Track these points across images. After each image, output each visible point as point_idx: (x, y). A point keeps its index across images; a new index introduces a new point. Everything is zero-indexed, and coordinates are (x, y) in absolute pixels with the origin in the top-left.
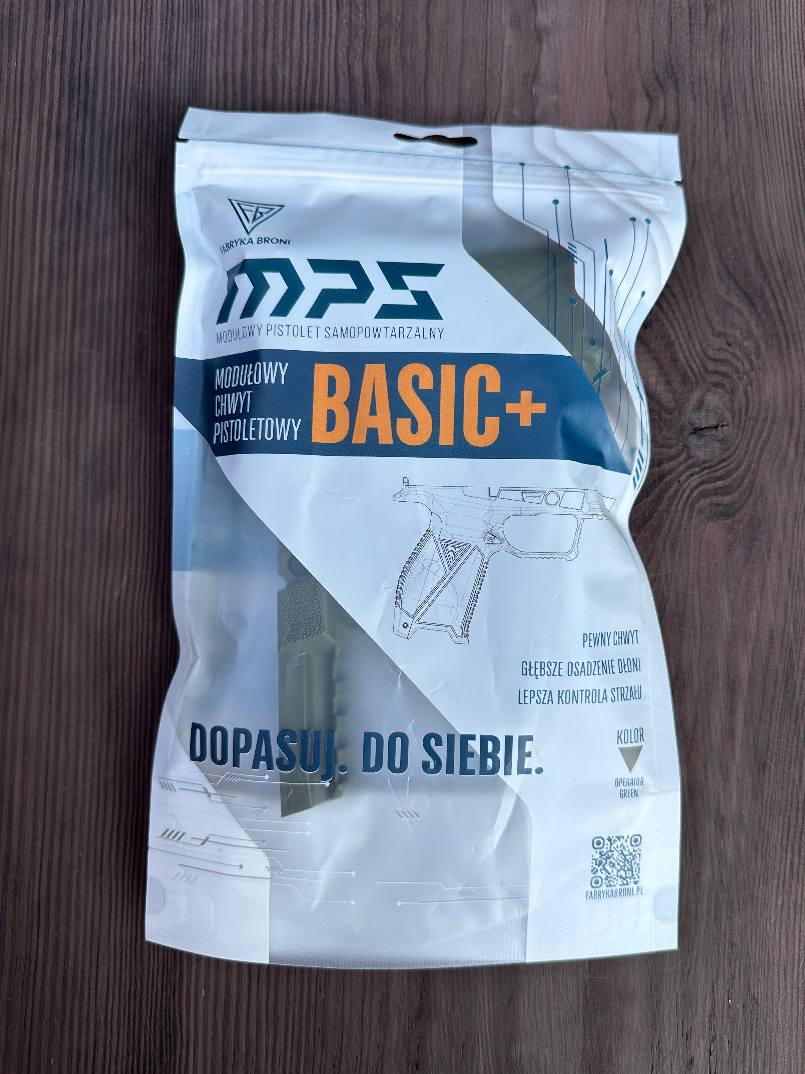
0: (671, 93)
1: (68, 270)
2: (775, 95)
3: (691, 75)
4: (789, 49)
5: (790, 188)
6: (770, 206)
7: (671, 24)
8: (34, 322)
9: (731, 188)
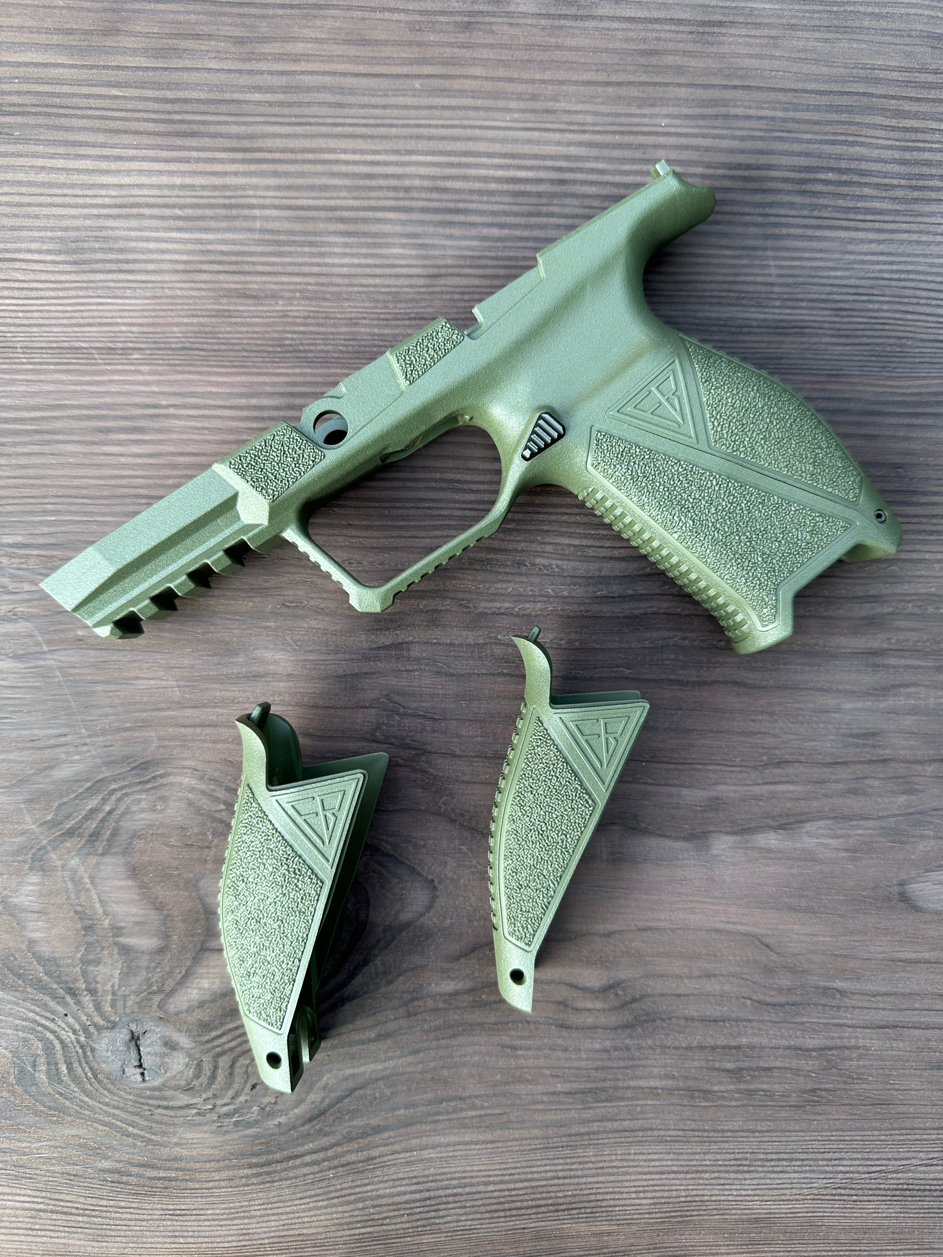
0: (613, 1019)
1: (369, 199)
2: (611, 1161)
3: (640, 1048)
4: (678, 1182)
5: (477, 1177)
6: (451, 1148)
7: (715, 1021)
8: (299, 156)
9: (476, 1097)
